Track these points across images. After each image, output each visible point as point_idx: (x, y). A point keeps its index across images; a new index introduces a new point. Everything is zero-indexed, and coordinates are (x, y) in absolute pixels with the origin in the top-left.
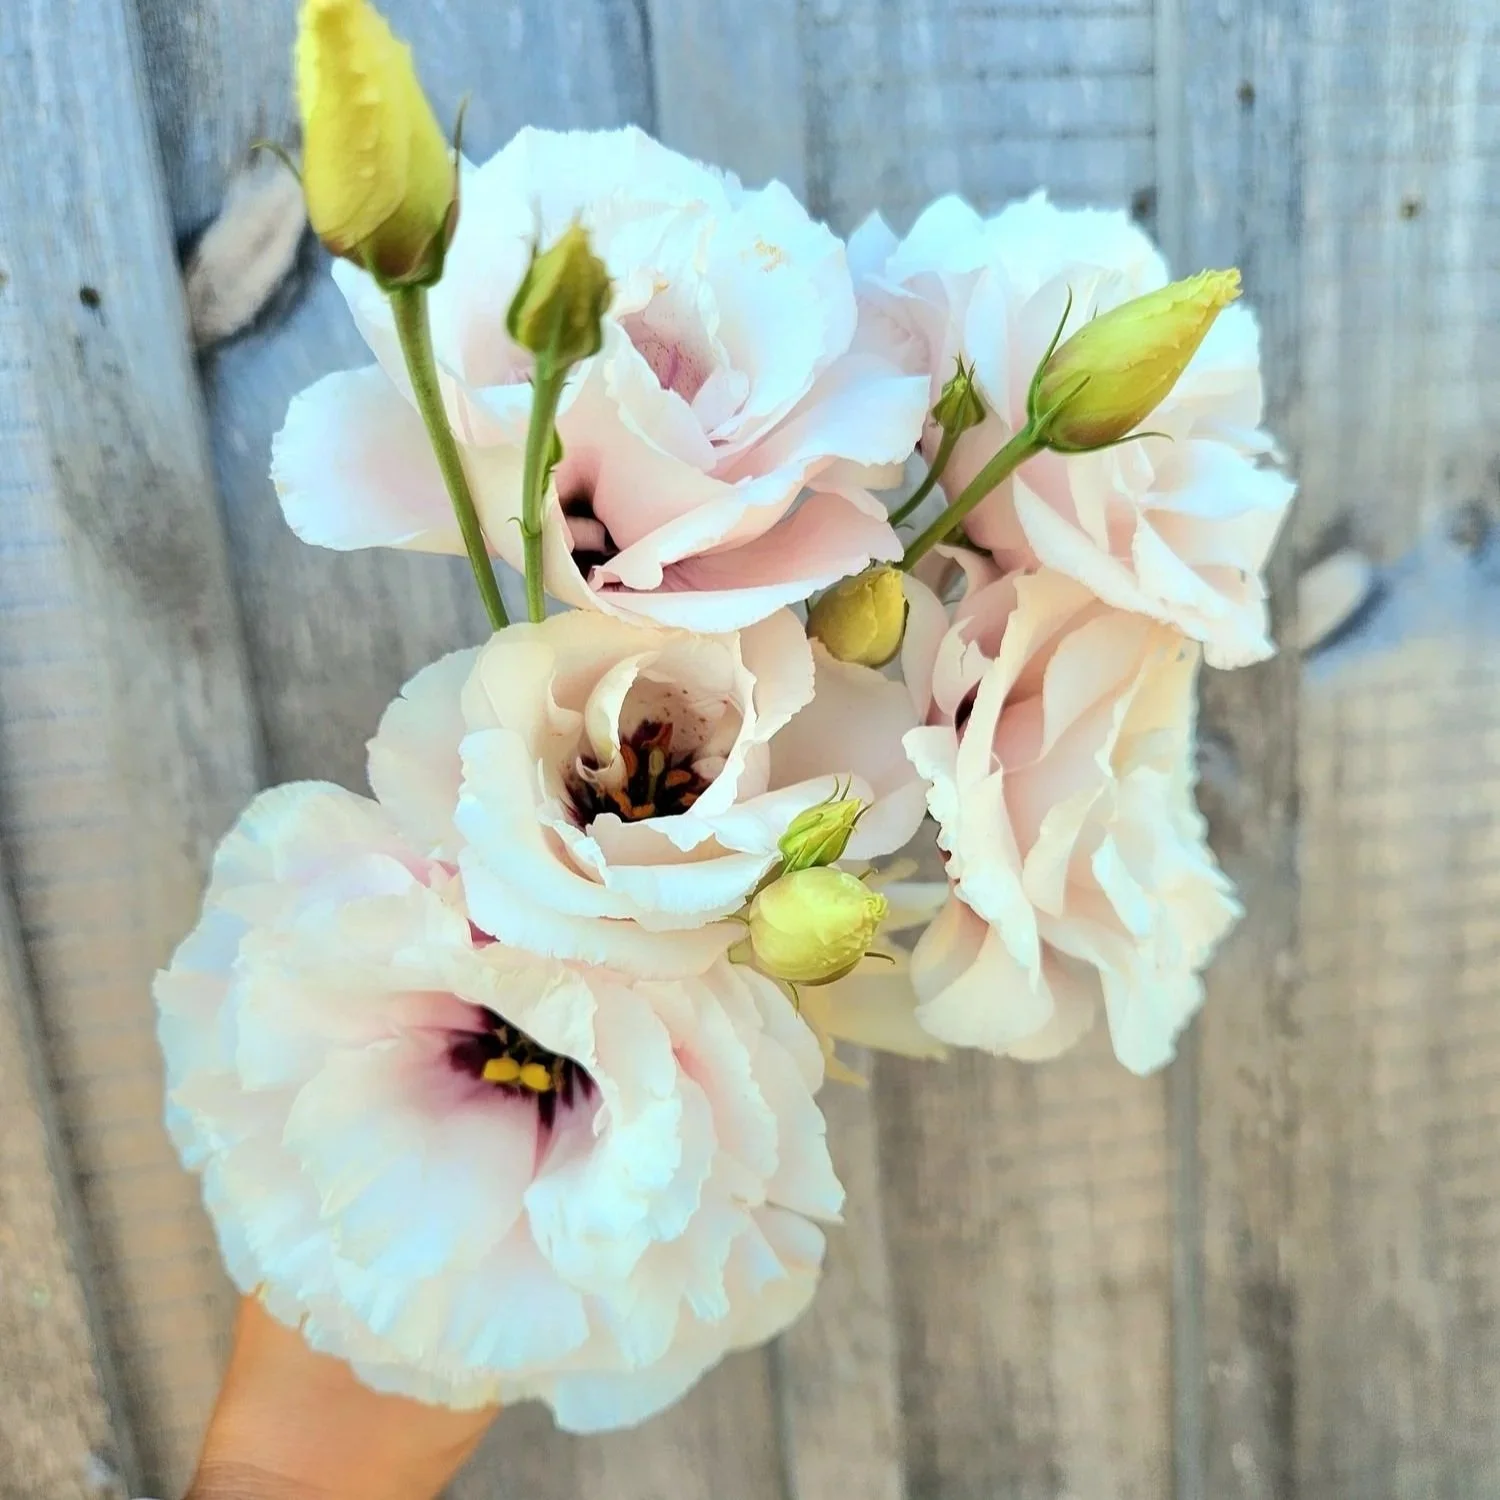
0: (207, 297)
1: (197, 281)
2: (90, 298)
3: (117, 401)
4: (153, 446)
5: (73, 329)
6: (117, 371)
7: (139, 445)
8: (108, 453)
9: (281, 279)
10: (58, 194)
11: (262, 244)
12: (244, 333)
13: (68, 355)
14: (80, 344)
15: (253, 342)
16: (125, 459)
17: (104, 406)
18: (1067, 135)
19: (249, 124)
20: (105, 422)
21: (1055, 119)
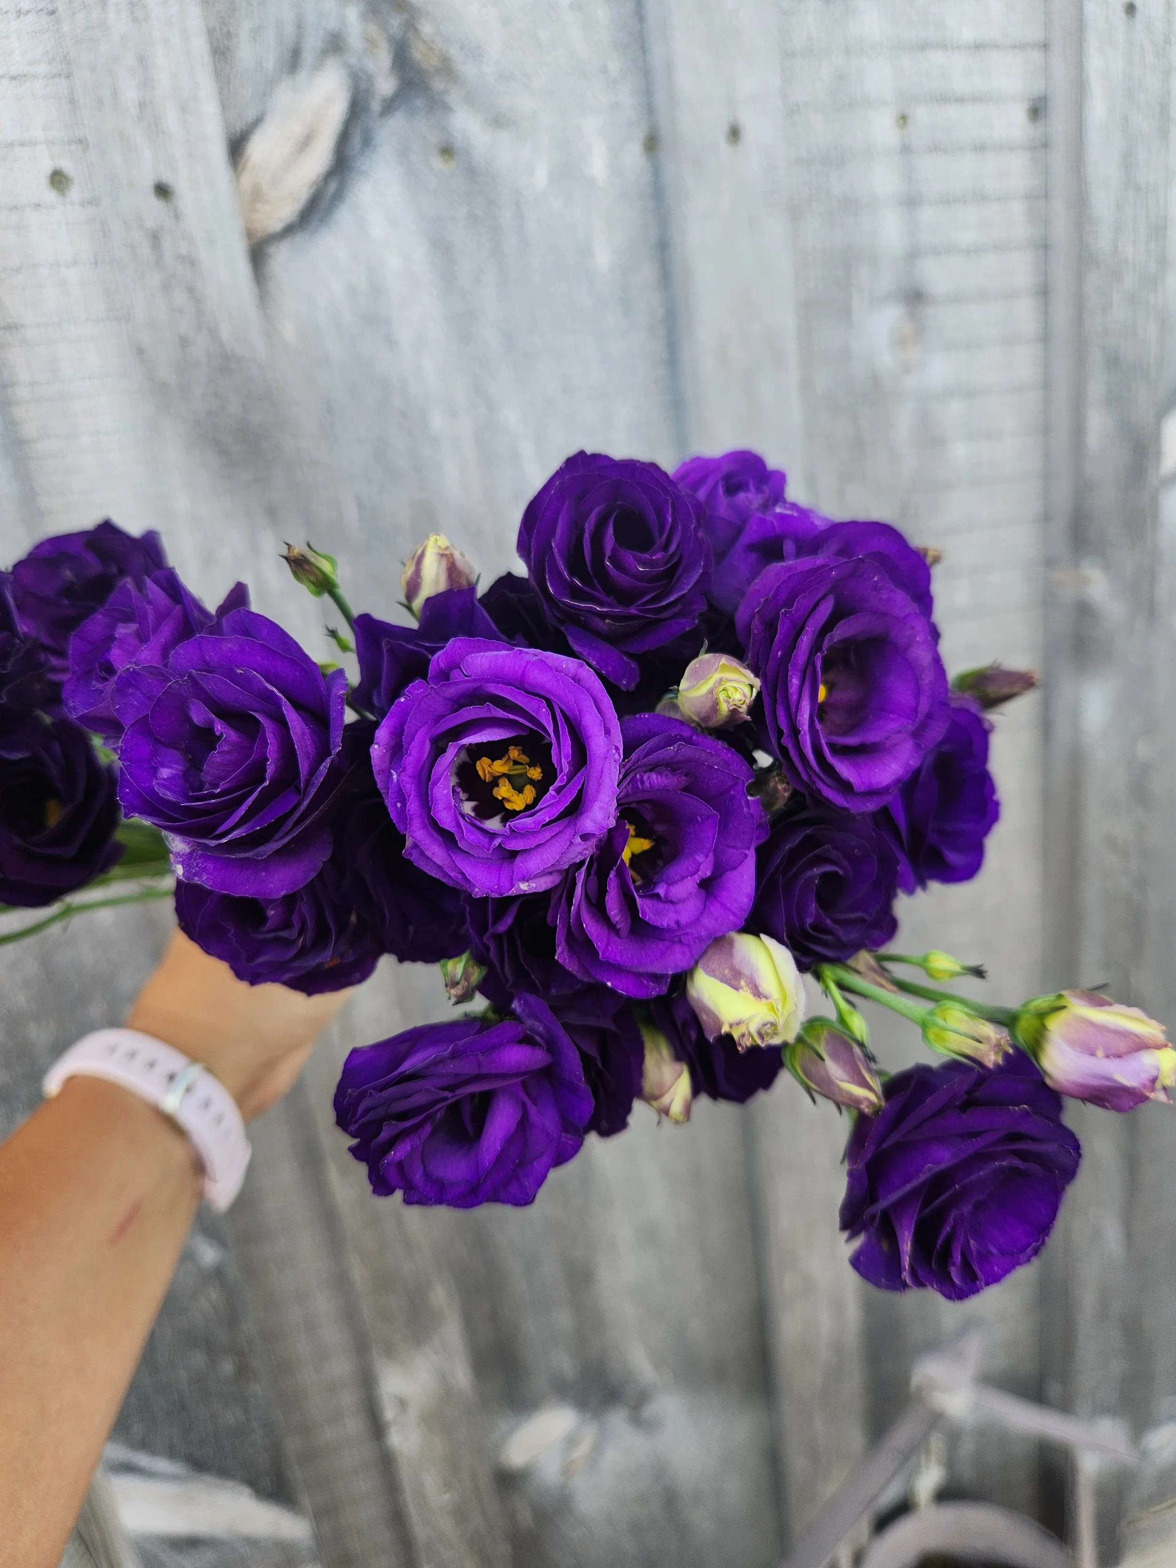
0: (256, 196)
1: (247, 180)
2: (163, 191)
3: (191, 291)
4: (225, 333)
5: (150, 223)
6: (191, 262)
7: (213, 333)
8: (184, 342)
9: (321, 178)
10: (130, 93)
11: (306, 142)
12: (289, 230)
13: (145, 250)
14: (155, 238)
15: (299, 238)
16: (200, 346)
17: (180, 297)
18: (978, 47)
19: (289, 30)
20: (181, 311)
21: (968, 34)
